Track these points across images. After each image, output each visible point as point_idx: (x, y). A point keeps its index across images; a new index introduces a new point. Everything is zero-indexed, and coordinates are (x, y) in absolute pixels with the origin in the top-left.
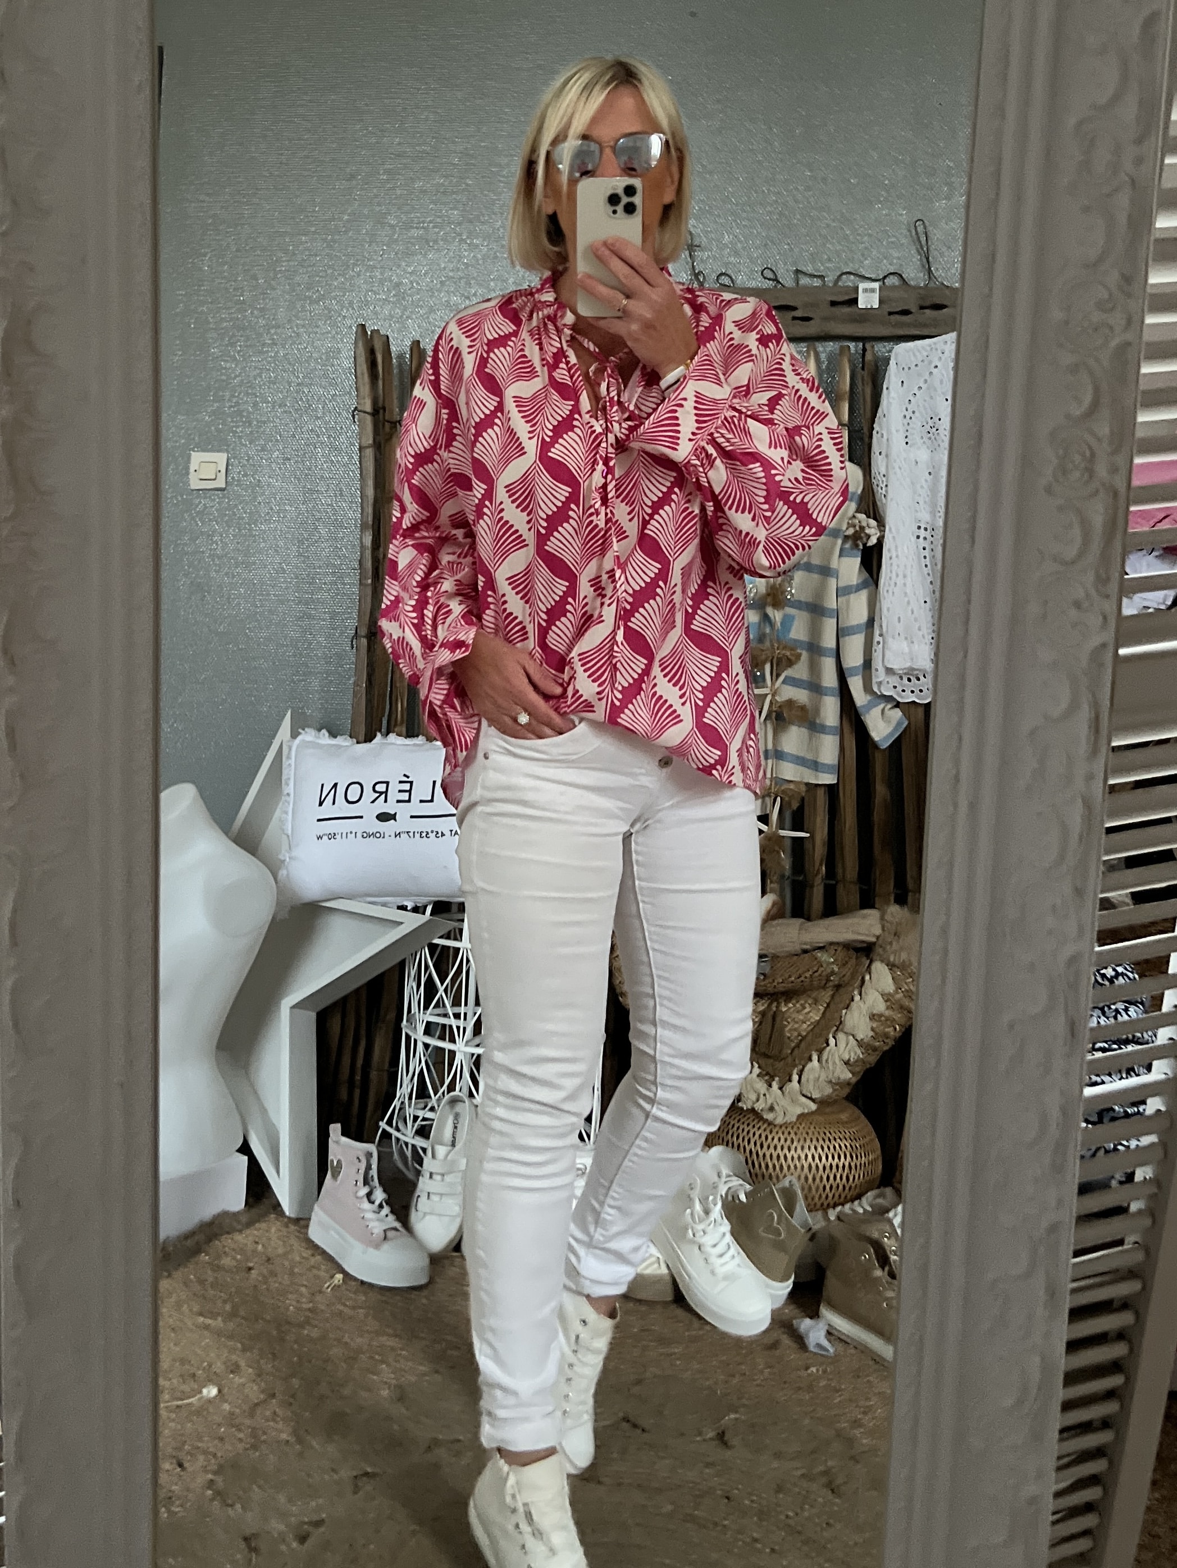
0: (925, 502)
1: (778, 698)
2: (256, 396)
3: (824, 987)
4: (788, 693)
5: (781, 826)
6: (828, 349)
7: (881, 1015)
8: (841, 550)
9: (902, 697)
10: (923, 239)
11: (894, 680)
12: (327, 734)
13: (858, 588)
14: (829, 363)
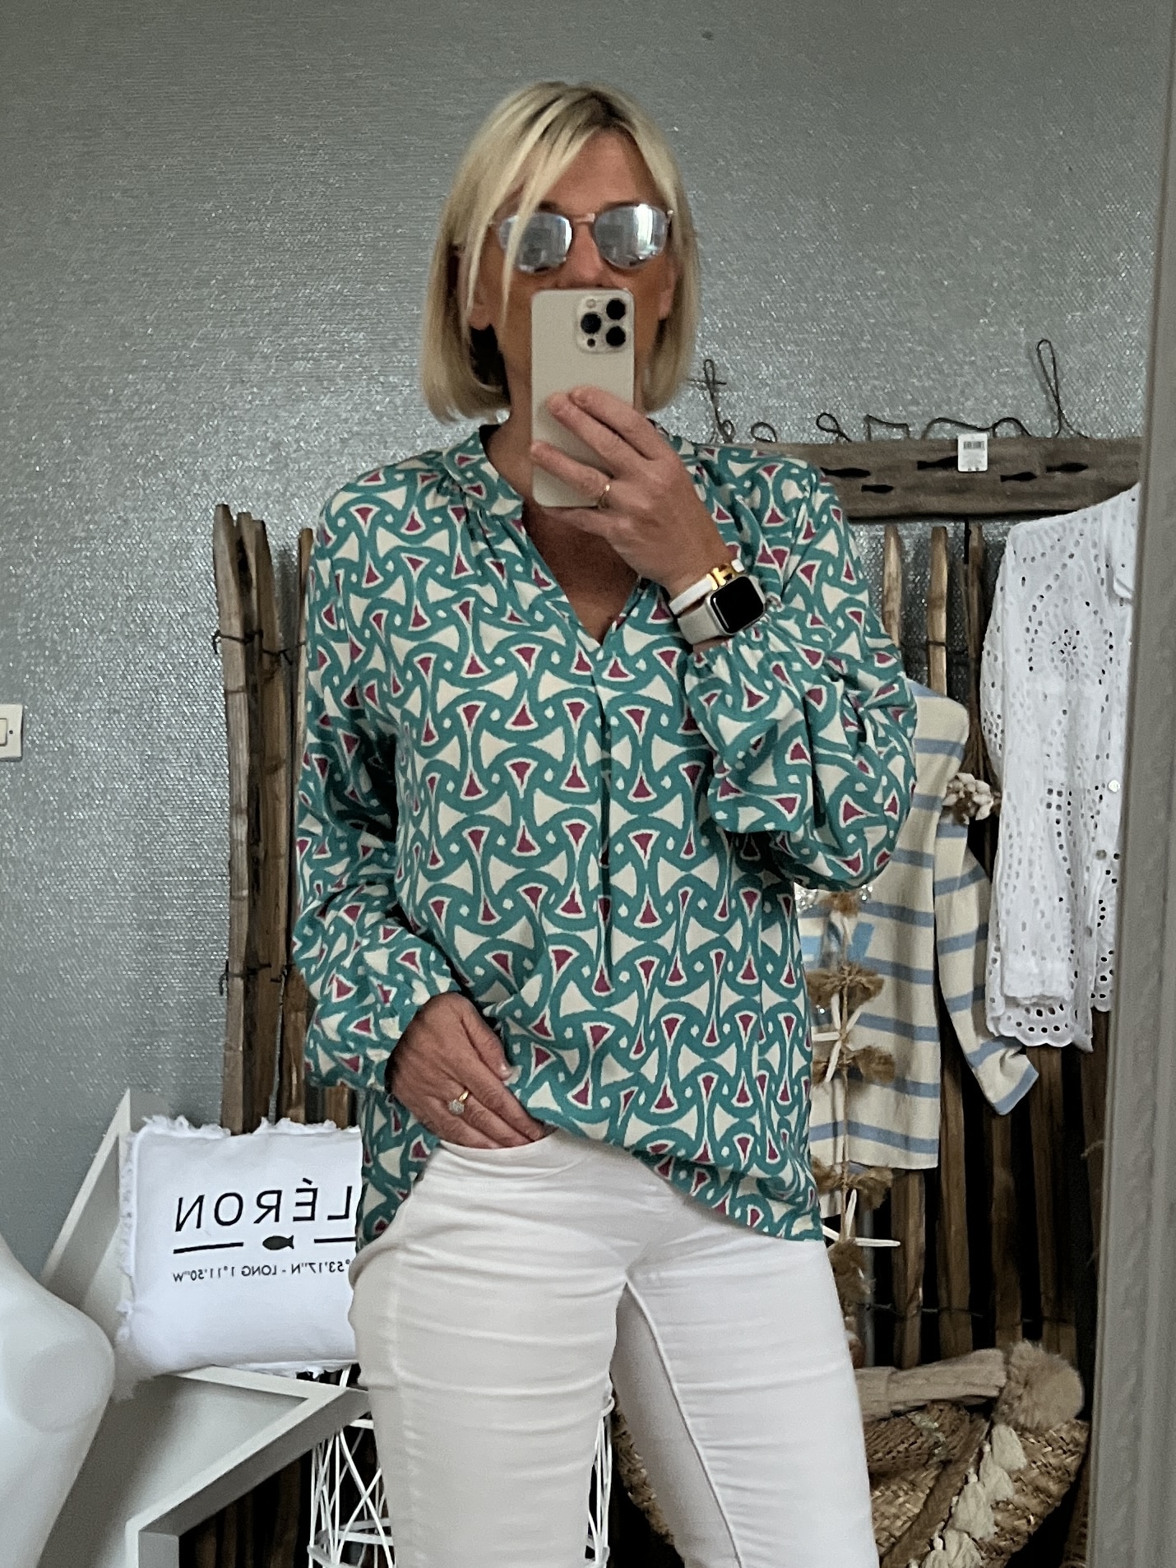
0: (1059, 754)
1: (850, 1046)
2: (66, 618)
3: (925, 1466)
4: (866, 1038)
5: (858, 1232)
6: (917, 532)
7: (1008, 1503)
8: (939, 826)
9: (1027, 1038)
10: (1050, 368)
11: (1018, 1015)
12: (186, 1123)
13: (963, 883)
14: (917, 554)
